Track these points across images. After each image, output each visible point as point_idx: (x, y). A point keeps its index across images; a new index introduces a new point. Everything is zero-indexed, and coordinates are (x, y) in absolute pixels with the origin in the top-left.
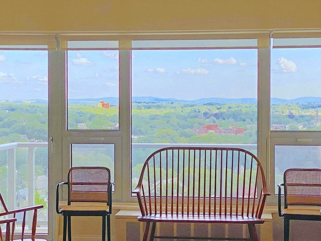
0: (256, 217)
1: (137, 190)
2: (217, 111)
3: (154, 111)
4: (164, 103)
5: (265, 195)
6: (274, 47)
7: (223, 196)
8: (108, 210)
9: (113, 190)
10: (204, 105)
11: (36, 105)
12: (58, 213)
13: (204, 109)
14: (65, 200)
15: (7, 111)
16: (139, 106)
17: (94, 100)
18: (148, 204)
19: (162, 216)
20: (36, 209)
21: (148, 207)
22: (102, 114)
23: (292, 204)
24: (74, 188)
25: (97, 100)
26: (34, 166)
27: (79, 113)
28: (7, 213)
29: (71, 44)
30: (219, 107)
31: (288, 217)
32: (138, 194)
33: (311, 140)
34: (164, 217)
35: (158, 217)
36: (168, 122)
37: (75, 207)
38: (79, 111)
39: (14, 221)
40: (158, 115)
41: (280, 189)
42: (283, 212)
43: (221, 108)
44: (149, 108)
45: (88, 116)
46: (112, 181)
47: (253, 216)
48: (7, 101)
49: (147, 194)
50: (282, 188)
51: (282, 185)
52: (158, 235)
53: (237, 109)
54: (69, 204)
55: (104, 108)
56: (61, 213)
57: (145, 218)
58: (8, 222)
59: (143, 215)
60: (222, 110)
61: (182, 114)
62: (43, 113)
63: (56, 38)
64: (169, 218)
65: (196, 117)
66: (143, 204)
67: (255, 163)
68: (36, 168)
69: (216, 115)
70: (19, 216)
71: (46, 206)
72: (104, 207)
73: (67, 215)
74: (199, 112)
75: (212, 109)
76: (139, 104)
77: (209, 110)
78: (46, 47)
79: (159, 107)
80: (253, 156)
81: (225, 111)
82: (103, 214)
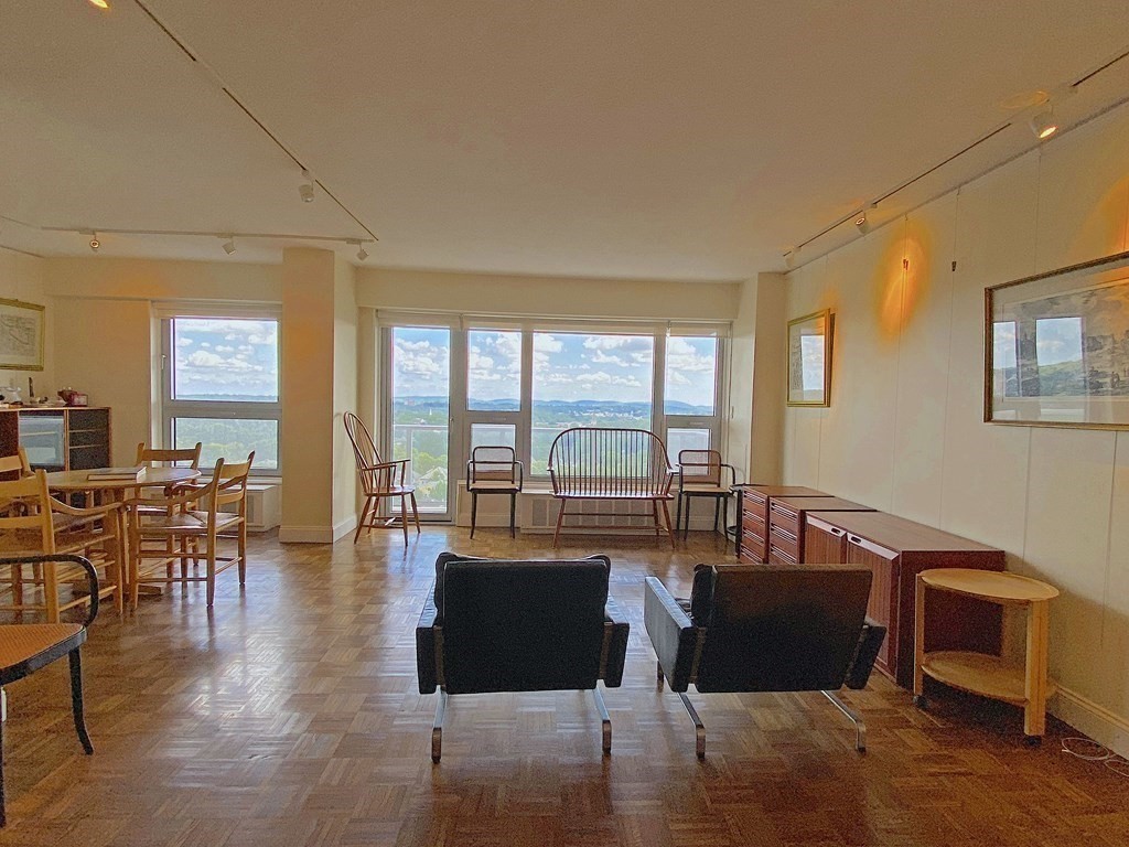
0: (661, 494)
6: (670, 336)
8: (517, 488)
29: (471, 324)
33: (701, 424)
47: (657, 493)
54: (474, 482)
78: (449, 326)
82: (513, 492)
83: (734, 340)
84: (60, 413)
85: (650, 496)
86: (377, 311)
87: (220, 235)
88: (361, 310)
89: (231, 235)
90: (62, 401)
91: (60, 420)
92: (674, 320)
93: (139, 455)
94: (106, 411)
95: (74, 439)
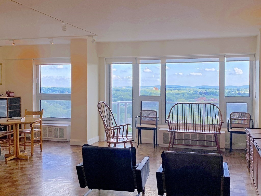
0: (218, 132)
1: (168, 120)
2: (205, 91)
3: (177, 91)
4: (181, 88)
5: (222, 123)
6: (227, 61)
7: (204, 123)
8: (156, 128)
9: (158, 120)
10: (199, 88)
11: (128, 89)
12: (136, 128)
13: (199, 90)
14: (139, 123)
15: (116, 91)
16: (170, 89)
17: (152, 86)
18: (172, 126)
19: (178, 130)
20: (128, 125)
21: (172, 127)
22: (155, 92)
23: (233, 127)
24: (143, 119)
25: (153, 87)
26: (127, 114)
27: (145, 92)
28: (117, 126)
29: (141, 61)
30: (206, 89)
31: (232, 132)
32: (168, 121)
33: (242, 100)
34: (179, 131)
35: (176, 131)
36: (183, 96)
37: (143, 126)
38: (145, 91)
39: (120, 129)
40: (179, 93)
41: (228, 120)
42: (230, 130)
43: (207, 90)
44: (175, 90)
45: (149, 93)
46: (158, 116)
47: (216, 131)
48: (116, 87)
49: (172, 122)
50: (230, 120)
51: (230, 119)
52: (176, 138)
53: (214, 90)
54: (141, 125)
55: (156, 90)
56: (137, 128)
57: (171, 131)
58: (117, 129)
59: (170, 129)
60: (208, 91)
61: (190, 92)
62: (130, 92)
63: (136, 59)
64: (181, 131)
65: (196, 94)
66: (170, 126)
67: (218, 109)
68: (127, 115)
69: (205, 93)
70: (121, 127)
71: (132, 124)
72: (154, 126)
73: (140, 129)
74: (197, 92)
75: (203, 91)
76: (171, 88)
77: (201, 91)
78: (132, 63)
79: (179, 90)
80: (217, 107)
81: (209, 91)
82: (154, 129)
83: (256, 61)
84: (6, 99)
85: (213, 132)
86: (106, 58)
87: (49, 38)
88: (100, 58)
89: (52, 38)
90: (7, 95)
91: (5, 101)
92: (227, 54)
93: (25, 113)
94: (20, 98)
95: (10, 108)
